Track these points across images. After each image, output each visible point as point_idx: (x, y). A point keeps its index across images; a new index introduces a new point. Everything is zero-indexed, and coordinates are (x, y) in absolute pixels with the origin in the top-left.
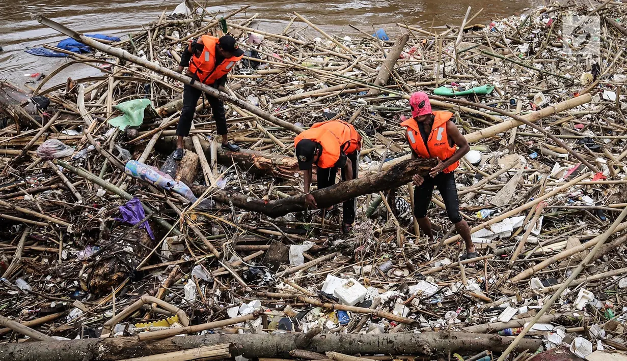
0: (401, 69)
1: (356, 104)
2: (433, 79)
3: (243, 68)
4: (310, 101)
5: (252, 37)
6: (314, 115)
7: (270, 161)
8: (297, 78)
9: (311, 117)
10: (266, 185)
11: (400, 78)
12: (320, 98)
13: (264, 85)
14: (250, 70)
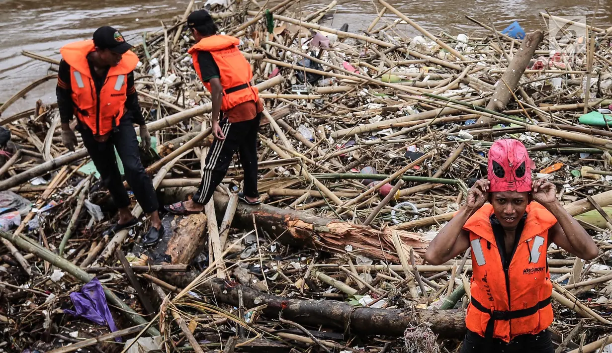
0: (533, 84)
1: (456, 138)
2: (581, 101)
3: (297, 83)
4: (389, 134)
5: (319, 37)
6: (392, 155)
7: (310, 227)
8: (373, 99)
9: (387, 158)
10: (305, 262)
11: (529, 99)
12: (404, 130)
13: (325, 109)
14: (307, 87)
